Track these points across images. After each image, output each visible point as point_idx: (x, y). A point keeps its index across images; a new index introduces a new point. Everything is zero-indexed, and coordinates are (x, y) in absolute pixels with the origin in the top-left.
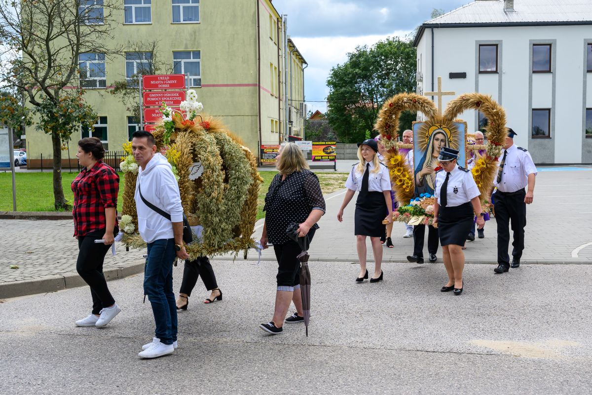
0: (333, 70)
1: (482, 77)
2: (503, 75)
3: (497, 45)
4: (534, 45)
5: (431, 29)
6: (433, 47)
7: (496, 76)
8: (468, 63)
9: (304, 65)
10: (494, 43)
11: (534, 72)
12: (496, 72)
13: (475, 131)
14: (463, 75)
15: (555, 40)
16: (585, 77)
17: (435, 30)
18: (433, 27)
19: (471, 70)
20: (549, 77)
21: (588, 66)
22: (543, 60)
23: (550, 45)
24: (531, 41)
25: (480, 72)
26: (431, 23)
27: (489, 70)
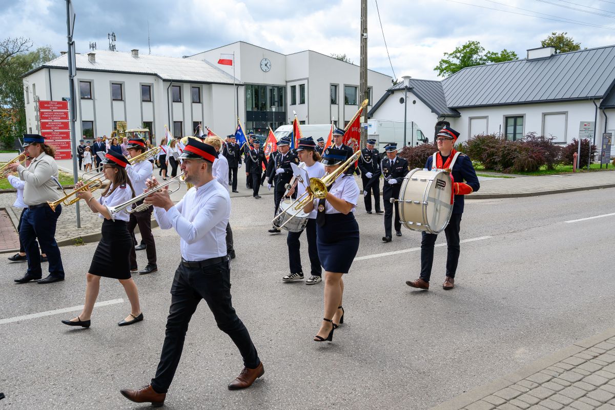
1: (83, 101)
2: (96, 101)
3: (90, 82)
4: (112, 84)
5: (48, 69)
6: (50, 80)
7: (91, 101)
10: (88, 81)
11: (114, 100)
12: (91, 99)
15: (124, 82)
16: (141, 104)
17: (51, 70)
18: (50, 68)
20: (122, 103)
21: (143, 98)
22: (118, 93)
23: (121, 85)
24: (110, 81)
25: (82, 98)
26: (48, 65)
27: (86, 97)
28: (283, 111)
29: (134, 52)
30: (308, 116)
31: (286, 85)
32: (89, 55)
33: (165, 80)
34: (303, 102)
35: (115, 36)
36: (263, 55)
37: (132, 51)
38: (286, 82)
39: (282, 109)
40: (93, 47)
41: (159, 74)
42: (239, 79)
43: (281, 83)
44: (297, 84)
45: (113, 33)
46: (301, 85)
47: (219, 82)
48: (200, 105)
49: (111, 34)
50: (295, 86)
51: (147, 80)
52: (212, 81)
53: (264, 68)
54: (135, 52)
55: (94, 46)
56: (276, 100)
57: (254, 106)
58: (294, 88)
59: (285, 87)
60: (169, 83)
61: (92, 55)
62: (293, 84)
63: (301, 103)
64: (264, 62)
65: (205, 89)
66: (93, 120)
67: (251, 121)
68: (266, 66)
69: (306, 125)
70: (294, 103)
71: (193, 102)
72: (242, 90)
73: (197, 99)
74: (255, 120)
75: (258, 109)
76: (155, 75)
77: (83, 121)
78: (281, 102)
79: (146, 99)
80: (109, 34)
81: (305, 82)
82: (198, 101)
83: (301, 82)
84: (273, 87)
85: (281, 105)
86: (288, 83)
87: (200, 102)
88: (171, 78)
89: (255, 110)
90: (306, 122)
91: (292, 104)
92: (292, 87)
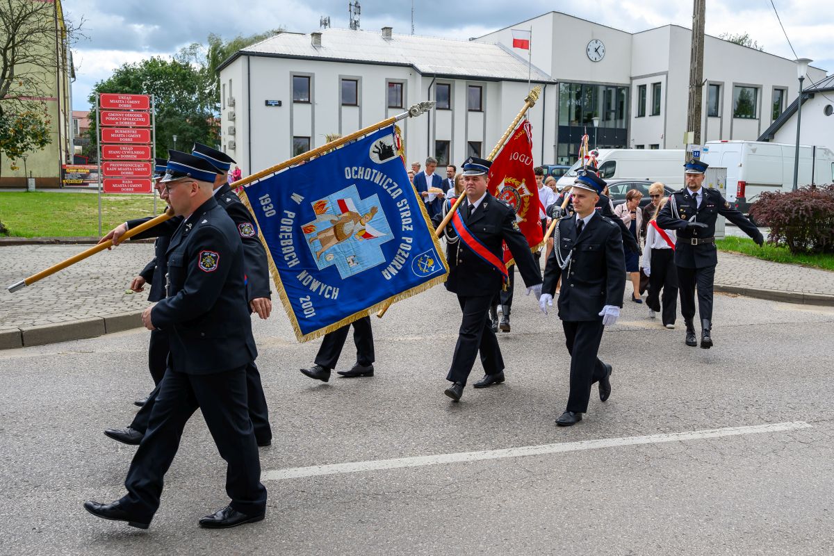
0: (96, 86)
1: (296, 106)
2: (316, 106)
3: (309, 77)
4: (343, 80)
5: (247, 57)
6: (249, 74)
7: (308, 107)
8: (284, 92)
9: (72, 79)
10: (307, 75)
11: (343, 105)
12: (308, 102)
13: (291, 157)
14: (280, 104)
15: (361, 77)
16: (386, 112)
17: (251, 58)
18: (250, 55)
19: (287, 100)
20: (356, 110)
21: (389, 102)
22: (350, 95)
23: (357, 81)
24: (340, 76)
25: (295, 102)
26: (247, 50)
27: (302, 100)
28: (624, 127)
29: (385, 31)
30: (664, 137)
31: (631, 84)
32: (313, 35)
33: (424, 75)
34: (656, 112)
35: (359, 7)
36: (593, 35)
37: (382, 29)
38: (631, 79)
39: (621, 124)
40: (326, 24)
41: (416, 65)
42: (548, 73)
43: (621, 80)
44: (649, 82)
45: (357, 3)
46: (654, 85)
47: (514, 77)
48: (481, 114)
49: (353, 3)
50: (646, 85)
51: (398, 75)
52: (503, 77)
53: (593, 55)
54: (387, 31)
55: (327, 22)
56: (613, 108)
57: (573, 118)
58: (642, 88)
59: (628, 88)
60: (432, 79)
61: (317, 35)
62: (641, 82)
63: (653, 115)
64: (593, 46)
65: (490, 88)
66: (310, 135)
67: (565, 143)
68: (595, 52)
69: (660, 150)
70: (642, 114)
71: (470, 110)
72: (552, 93)
73: (477, 106)
74: (572, 143)
75: (579, 122)
76: (411, 66)
77: (294, 137)
78: (622, 111)
79: (394, 105)
80: (350, 5)
81: (662, 79)
82: (479, 109)
83: (656, 80)
84: (608, 88)
85: (621, 118)
86: (634, 81)
87: (480, 111)
88: (433, 72)
89: (576, 124)
90: (661, 145)
91: (639, 116)
92: (640, 87)
